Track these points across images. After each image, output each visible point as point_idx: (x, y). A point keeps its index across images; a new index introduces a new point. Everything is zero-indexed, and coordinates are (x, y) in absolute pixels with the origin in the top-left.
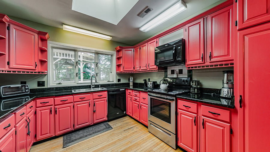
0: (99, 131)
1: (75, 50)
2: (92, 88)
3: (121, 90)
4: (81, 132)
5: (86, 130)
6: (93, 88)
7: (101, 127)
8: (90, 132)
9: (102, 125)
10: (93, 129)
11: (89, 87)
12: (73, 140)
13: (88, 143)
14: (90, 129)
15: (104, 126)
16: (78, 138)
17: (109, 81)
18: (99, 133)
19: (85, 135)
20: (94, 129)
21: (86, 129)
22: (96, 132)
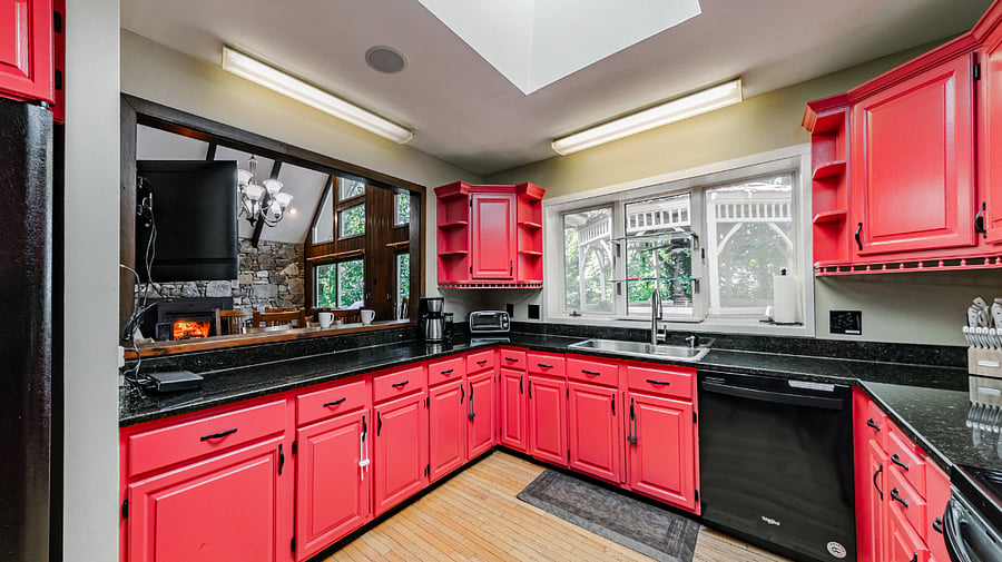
0: (622, 531)
1: (612, 205)
2: (655, 341)
3: (793, 383)
4: (581, 488)
5: (597, 495)
6: (659, 342)
7: (650, 524)
8: (597, 509)
9: (664, 519)
10: (615, 508)
11: (642, 336)
12: (546, 493)
13: (561, 535)
14: (609, 499)
15: (663, 527)
16: (557, 500)
17: (771, 321)
18: (618, 536)
19: (579, 505)
20: (623, 510)
21: (601, 490)
22: (610, 525)
